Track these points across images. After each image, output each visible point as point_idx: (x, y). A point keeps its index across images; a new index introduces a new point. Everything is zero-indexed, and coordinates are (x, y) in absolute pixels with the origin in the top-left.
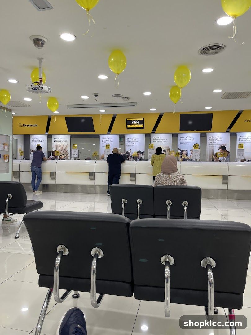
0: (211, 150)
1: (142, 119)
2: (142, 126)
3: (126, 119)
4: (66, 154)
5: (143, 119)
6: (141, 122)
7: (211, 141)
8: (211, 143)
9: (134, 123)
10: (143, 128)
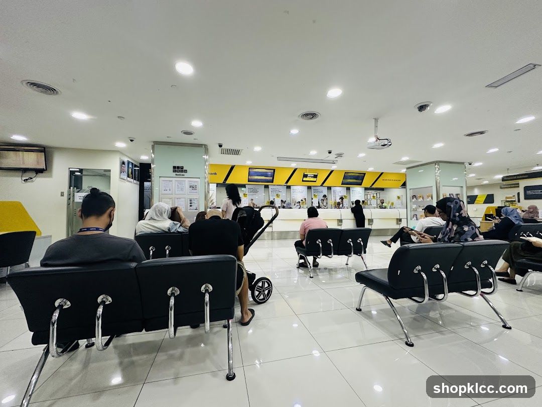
0: (335, 199)
1: (317, 174)
2: (315, 179)
3: (304, 173)
4: (212, 202)
7: (334, 193)
9: (309, 177)
10: (315, 181)
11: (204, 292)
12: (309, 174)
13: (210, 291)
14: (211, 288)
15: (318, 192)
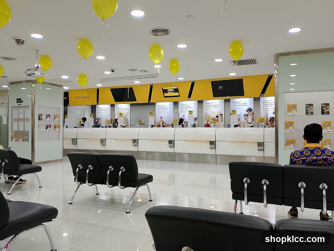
2: (177, 94)
5: (177, 87)
9: (169, 92)
10: (179, 96)
12: (170, 88)
15: (239, 105)
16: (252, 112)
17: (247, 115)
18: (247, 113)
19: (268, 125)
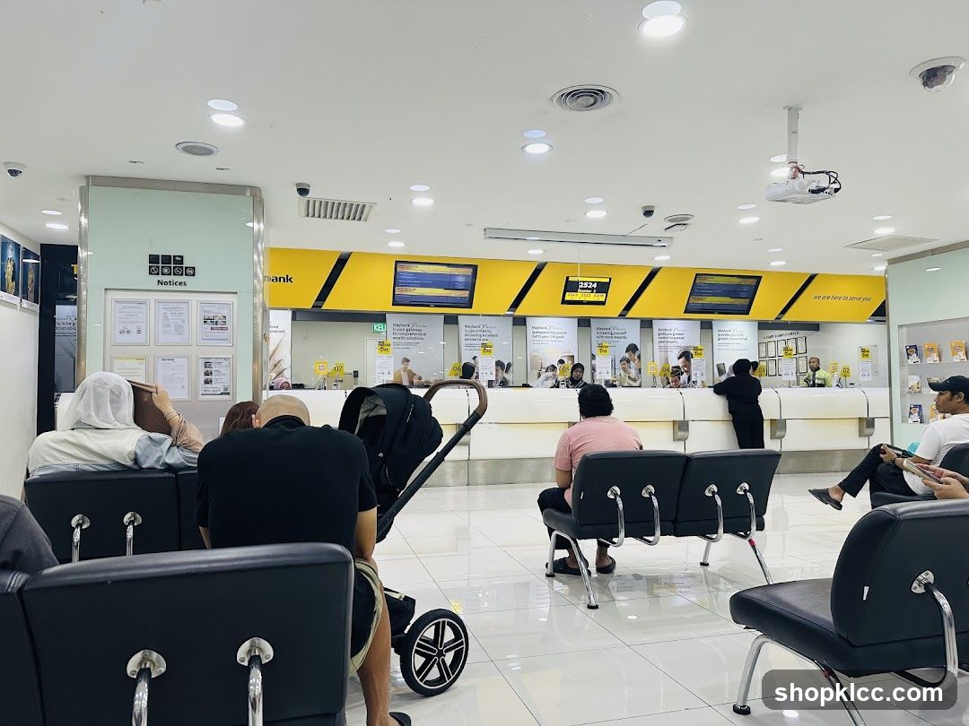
0: (664, 358)
1: (608, 280)
2: (601, 297)
3: (568, 278)
5: (610, 279)
6: (603, 288)
7: (662, 340)
8: (662, 344)
9: (583, 289)
11: (246, 664)
13: (265, 661)
14: (267, 651)
15: (610, 335)
16: (637, 353)
17: (628, 361)
18: (627, 355)
19: (668, 383)
